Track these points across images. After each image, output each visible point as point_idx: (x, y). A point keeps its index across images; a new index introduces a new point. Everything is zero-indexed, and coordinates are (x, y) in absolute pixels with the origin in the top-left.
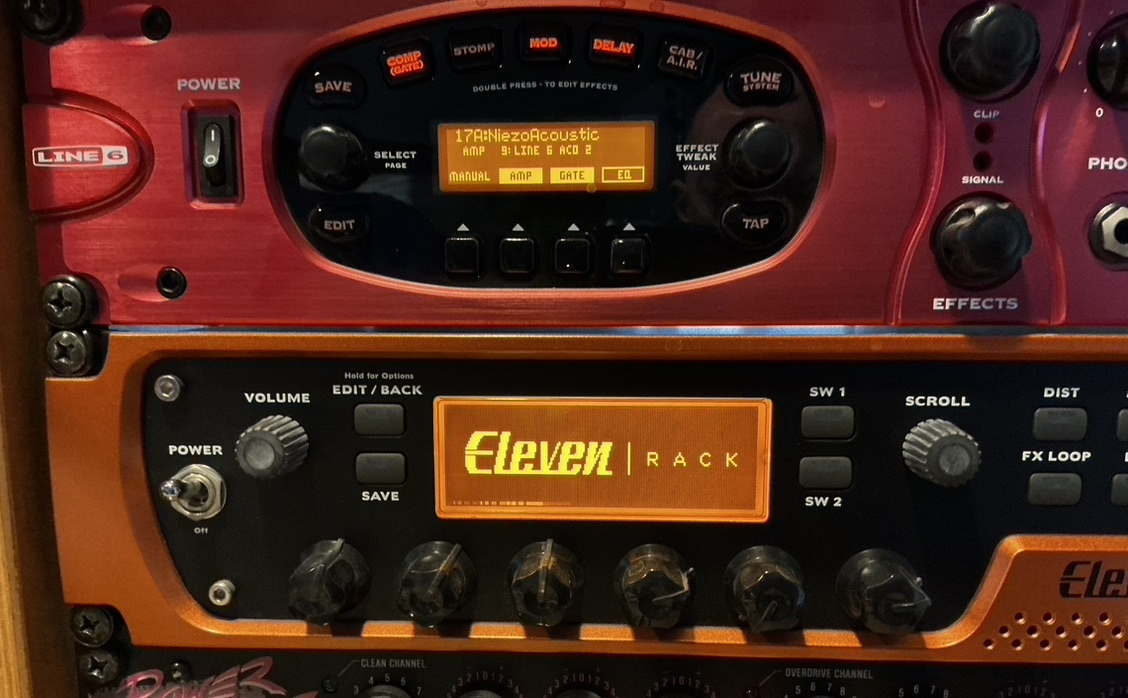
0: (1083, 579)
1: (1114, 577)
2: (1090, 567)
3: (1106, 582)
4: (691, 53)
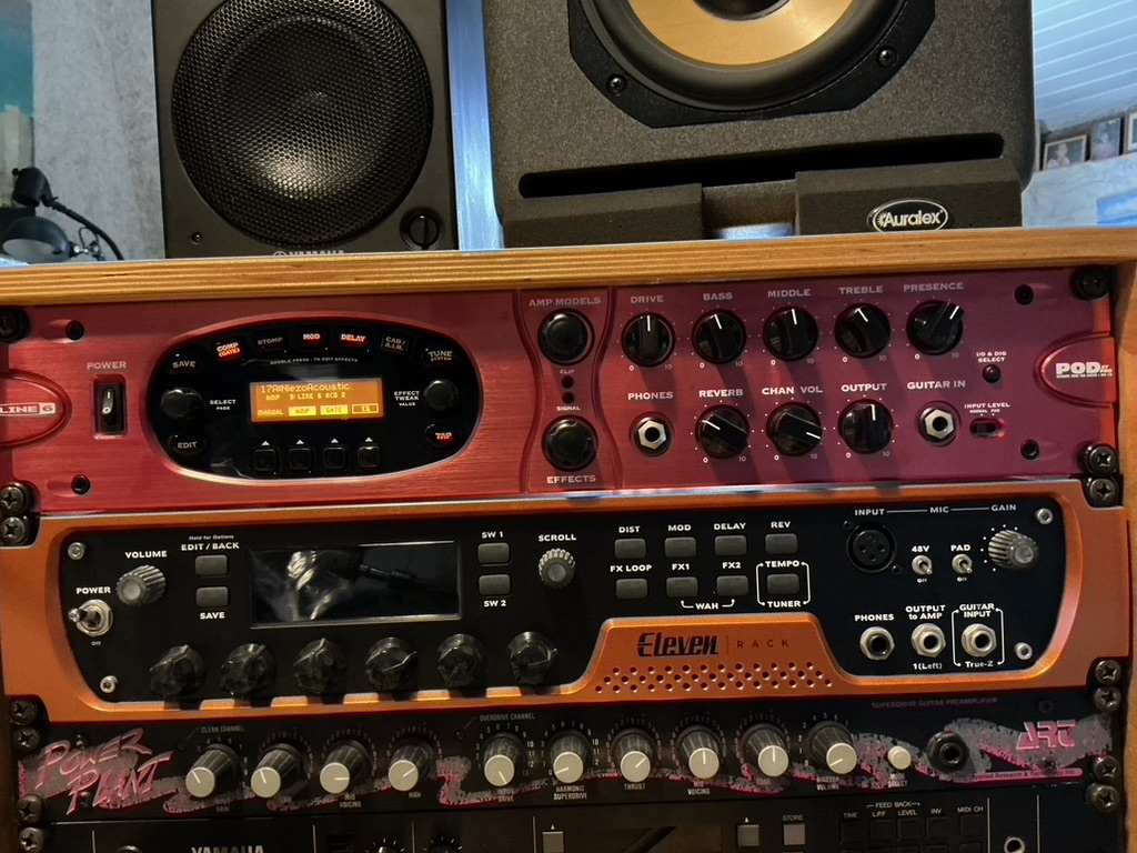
0: (651, 644)
1: (670, 643)
2: (654, 637)
3: (666, 646)
4: (399, 341)
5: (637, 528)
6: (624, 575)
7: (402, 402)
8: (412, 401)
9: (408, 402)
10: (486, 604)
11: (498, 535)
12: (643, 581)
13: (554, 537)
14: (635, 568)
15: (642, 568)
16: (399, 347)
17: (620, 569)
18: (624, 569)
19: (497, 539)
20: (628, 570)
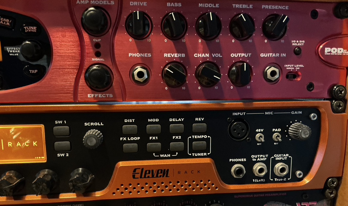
0: (139, 173)
1: (148, 172)
2: (140, 170)
3: (146, 174)
4: (8, 20)
5: (133, 120)
6: (127, 142)
7: (11, 53)
8: (16, 53)
9: (14, 53)
10: (59, 155)
11: (63, 122)
12: (136, 144)
13: (92, 124)
14: (132, 139)
15: (136, 139)
16: (8, 24)
17: (125, 139)
18: (127, 139)
19: (63, 124)
20: (129, 139)
